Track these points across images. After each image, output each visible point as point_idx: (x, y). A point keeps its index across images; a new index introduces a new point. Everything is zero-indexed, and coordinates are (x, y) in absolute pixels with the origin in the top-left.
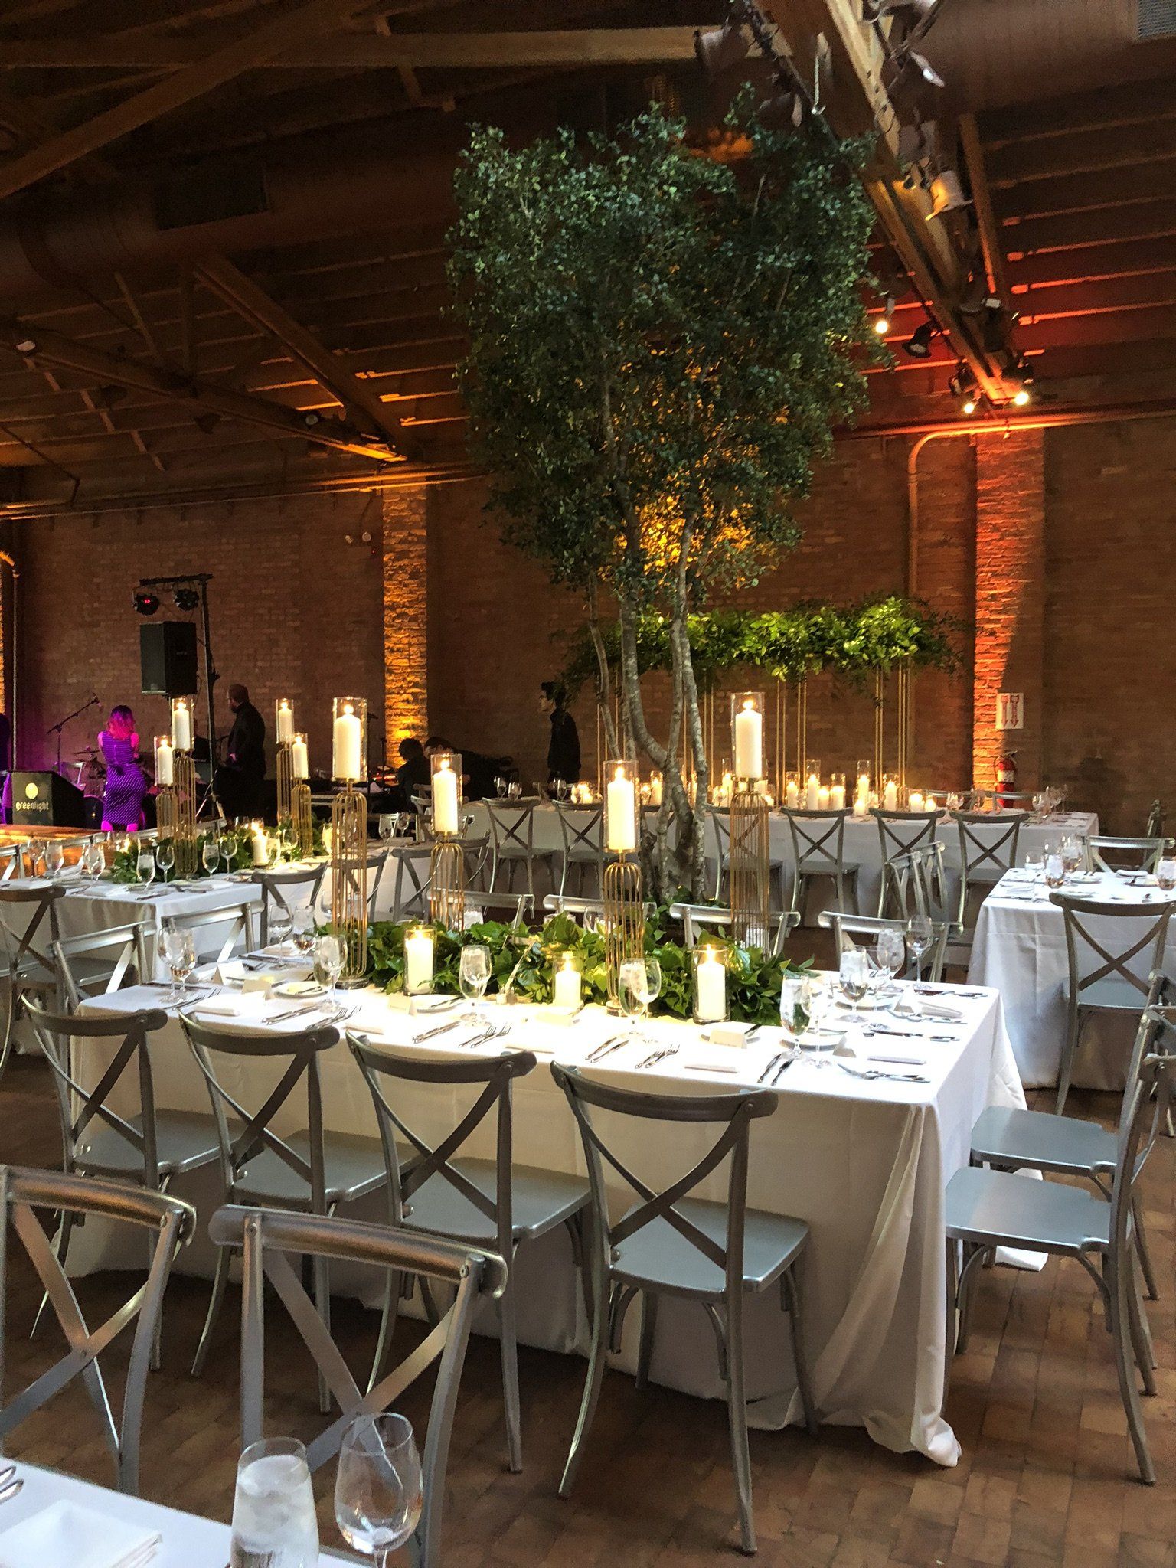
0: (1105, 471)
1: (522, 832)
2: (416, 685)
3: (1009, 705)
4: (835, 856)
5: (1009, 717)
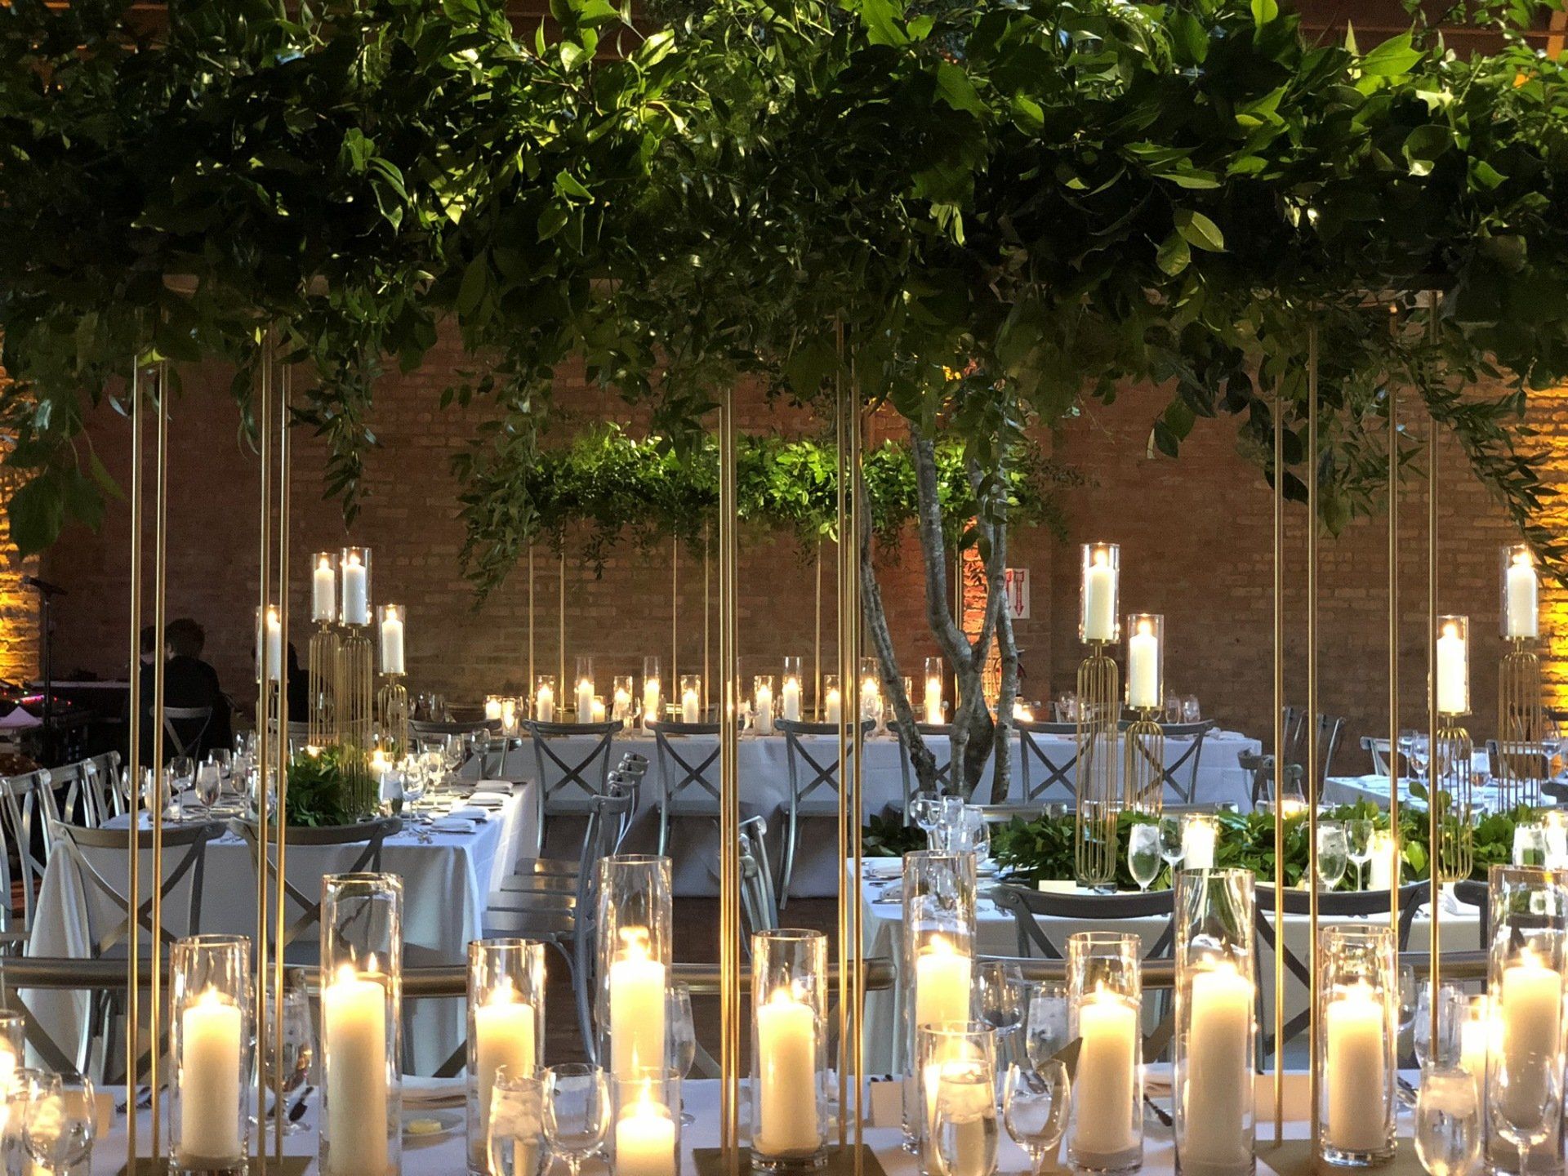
3: (1012, 585)
5: (1012, 602)
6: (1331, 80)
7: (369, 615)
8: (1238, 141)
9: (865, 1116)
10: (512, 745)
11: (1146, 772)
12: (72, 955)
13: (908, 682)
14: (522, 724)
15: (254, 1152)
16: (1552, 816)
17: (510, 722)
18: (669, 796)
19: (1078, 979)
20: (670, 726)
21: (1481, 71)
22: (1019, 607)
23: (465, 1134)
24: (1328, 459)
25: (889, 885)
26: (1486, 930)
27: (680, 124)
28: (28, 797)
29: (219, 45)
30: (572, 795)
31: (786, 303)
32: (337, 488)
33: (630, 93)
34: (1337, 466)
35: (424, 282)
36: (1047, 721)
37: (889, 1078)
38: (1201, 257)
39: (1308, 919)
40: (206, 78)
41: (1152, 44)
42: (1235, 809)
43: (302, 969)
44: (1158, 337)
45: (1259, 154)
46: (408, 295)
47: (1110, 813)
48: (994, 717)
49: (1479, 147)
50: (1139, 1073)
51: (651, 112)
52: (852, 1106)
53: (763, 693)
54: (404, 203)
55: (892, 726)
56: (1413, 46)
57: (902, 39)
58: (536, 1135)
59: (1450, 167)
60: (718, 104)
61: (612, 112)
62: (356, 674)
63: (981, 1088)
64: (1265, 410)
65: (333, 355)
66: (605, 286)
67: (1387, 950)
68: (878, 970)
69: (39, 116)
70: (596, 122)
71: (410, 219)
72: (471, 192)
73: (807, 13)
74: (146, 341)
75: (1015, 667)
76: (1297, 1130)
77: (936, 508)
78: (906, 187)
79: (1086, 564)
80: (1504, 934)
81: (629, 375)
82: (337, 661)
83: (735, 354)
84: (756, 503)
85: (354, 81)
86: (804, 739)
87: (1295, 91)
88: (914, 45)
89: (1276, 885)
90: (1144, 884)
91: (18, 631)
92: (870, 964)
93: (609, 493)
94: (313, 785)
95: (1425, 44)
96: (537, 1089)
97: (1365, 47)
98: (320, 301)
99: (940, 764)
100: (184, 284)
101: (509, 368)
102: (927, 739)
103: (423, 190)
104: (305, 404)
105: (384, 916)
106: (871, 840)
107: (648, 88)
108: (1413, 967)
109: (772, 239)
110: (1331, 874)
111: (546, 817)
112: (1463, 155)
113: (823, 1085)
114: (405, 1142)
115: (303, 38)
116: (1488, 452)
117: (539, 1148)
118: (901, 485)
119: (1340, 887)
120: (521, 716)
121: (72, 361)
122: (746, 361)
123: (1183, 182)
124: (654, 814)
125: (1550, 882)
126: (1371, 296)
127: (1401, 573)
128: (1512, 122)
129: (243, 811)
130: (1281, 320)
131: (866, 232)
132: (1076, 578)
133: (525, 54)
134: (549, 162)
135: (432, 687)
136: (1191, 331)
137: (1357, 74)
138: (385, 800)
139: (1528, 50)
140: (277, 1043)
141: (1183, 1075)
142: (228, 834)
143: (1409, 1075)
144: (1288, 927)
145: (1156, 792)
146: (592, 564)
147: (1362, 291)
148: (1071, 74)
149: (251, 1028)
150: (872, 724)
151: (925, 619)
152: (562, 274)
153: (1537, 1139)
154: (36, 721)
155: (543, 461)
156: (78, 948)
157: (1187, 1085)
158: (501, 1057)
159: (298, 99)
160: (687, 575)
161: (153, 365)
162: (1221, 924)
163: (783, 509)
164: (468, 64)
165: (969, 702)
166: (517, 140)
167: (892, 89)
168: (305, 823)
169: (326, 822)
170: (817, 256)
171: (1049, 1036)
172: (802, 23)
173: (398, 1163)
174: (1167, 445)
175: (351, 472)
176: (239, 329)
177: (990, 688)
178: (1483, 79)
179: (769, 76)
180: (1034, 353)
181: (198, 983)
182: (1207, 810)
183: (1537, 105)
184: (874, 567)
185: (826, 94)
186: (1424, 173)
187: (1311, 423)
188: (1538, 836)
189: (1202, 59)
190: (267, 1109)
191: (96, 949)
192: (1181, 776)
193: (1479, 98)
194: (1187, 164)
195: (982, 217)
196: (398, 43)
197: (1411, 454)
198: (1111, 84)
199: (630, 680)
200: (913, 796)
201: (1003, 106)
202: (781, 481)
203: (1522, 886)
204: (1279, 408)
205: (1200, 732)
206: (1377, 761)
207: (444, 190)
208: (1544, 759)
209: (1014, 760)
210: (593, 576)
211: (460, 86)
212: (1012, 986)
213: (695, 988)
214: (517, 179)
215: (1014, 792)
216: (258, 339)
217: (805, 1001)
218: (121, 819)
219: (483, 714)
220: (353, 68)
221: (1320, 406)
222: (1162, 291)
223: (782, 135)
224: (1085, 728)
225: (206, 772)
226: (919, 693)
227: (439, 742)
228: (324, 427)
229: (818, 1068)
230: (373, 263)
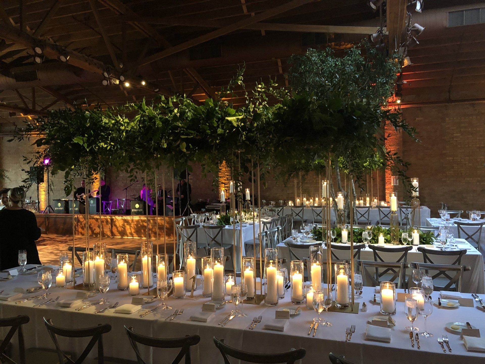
0: (417, 119)
1: (301, 214)
2: (227, 175)
3: (395, 179)
4: (367, 218)
5: (395, 182)
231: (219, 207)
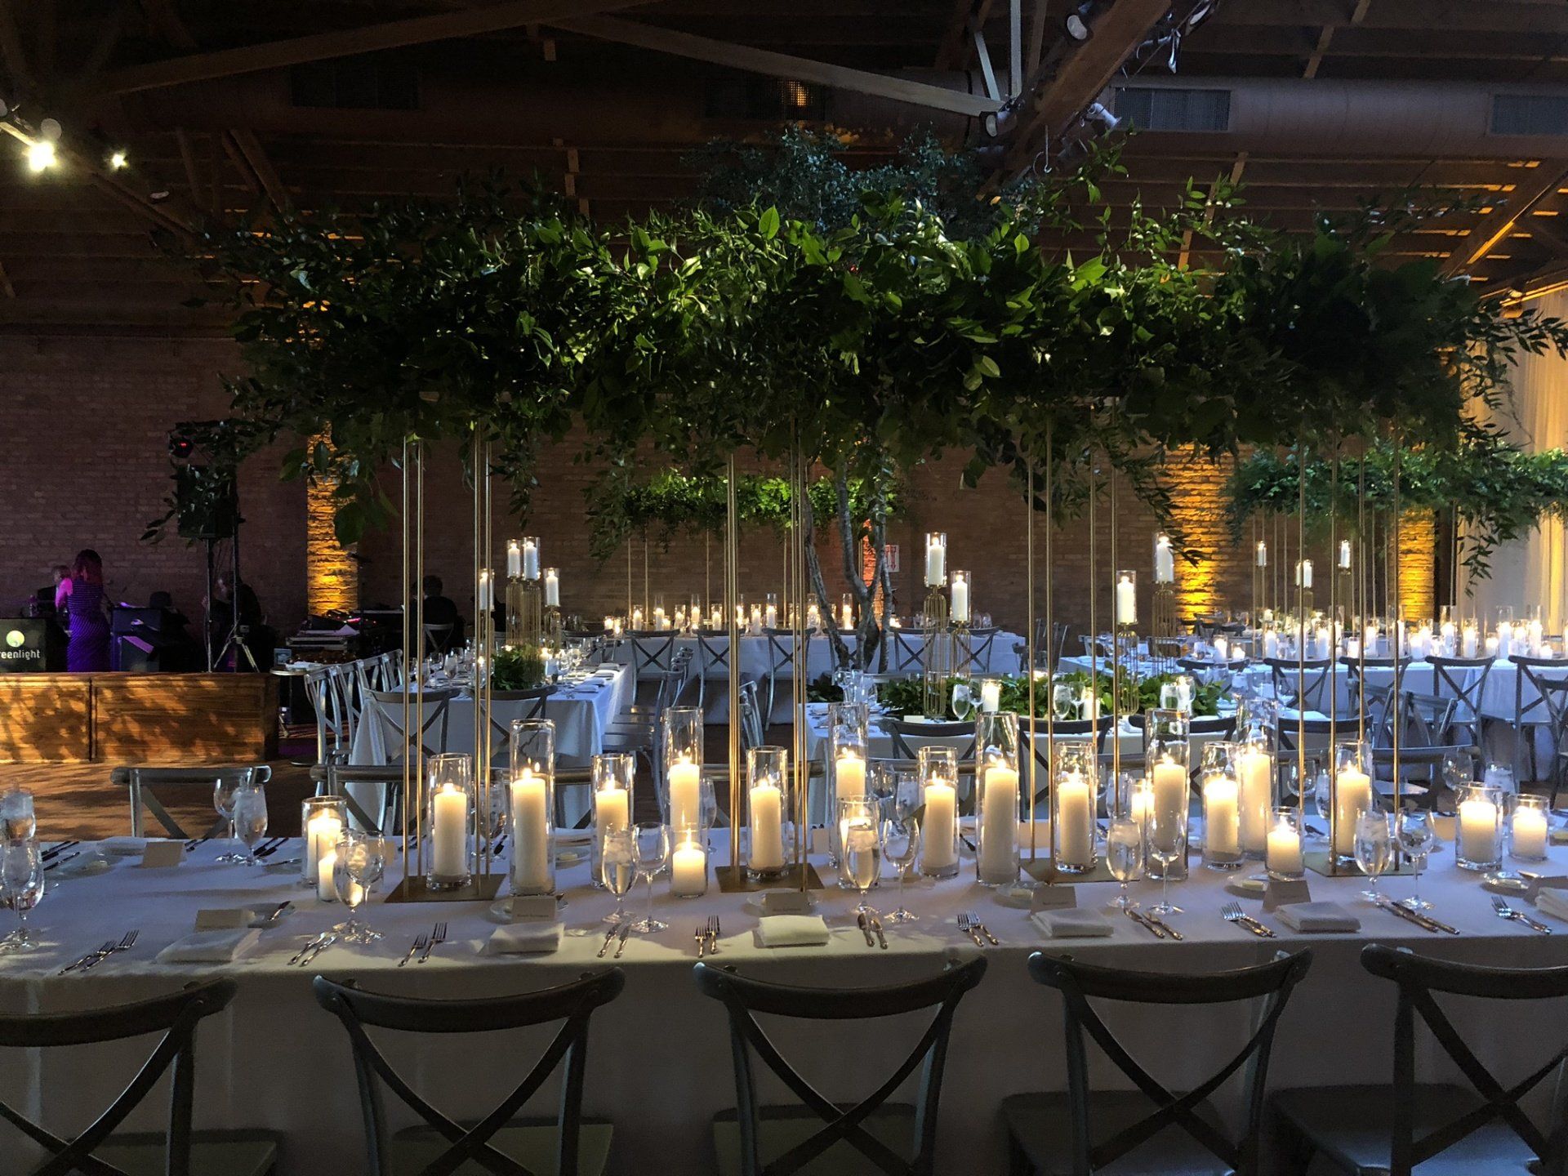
6: (1058, 282)
7: (539, 574)
8: (1009, 317)
9: (809, 848)
10: (619, 644)
11: (962, 655)
12: (376, 764)
13: (834, 607)
14: (625, 632)
15: (474, 873)
16: (1182, 679)
17: (618, 630)
18: (705, 670)
19: (923, 772)
20: (705, 632)
21: (1140, 276)
22: (893, 566)
23: (590, 860)
24: (1058, 488)
25: (824, 718)
26: (1145, 741)
27: (704, 308)
28: (351, 675)
29: (449, 265)
30: (653, 669)
31: (762, 407)
32: (518, 508)
33: (676, 291)
34: (1063, 492)
35: (564, 395)
36: (908, 627)
37: (822, 826)
38: (988, 381)
39: (1048, 735)
40: (442, 283)
41: (961, 264)
42: (1010, 676)
43: (501, 770)
44: (964, 423)
45: (1019, 324)
46: (555, 402)
47: (943, 678)
48: (880, 625)
49: (1139, 319)
50: (956, 822)
51: (688, 301)
52: (801, 842)
53: (756, 613)
54: (552, 352)
55: (825, 631)
56: (1103, 264)
57: (825, 261)
58: (628, 862)
59: (1123, 330)
60: (724, 298)
61: (666, 301)
62: (532, 606)
63: (871, 832)
64: (1024, 462)
65: (513, 436)
66: (663, 397)
67: (1091, 755)
68: (816, 767)
69: (350, 304)
70: (658, 307)
71: (556, 361)
72: (589, 346)
73: (773, 247)
74: (411, 428)
75: (891, 598)
76: (1043, 853)
77: (847, 514)
78: (826, 343)
79: (928, 544)
80: (1154, 744)
81: (677, 447)
82: (522, 598)
83: (735, 436)
84: (751, 511)
85: (524, 284)
86: (777, 638)
87: (1039, 288)
88: (832, 265)
89: (1030, 717)
90: (961, 717)
91: (346, 583)
92: (812, 763)
93: (671, 506)
94: (509, 667)
95: (1109, 263)
96: (629, 835)
97: (1076, 264)
98: (506, 406)
99: (851, 651)
100: (431, 397)
101: (612, 442)
102: (843, 637)
103: (563, 345)
104: (500, 463)
105: (545, 743)
106: (814, 693)
107: (686, 288)
108: (1105, 762)
109: (754, 372)
110: (1062, 711)
111: (638, 682)
112: (1130, 323)
113: (785, 830)
114: (557, 865)
115: (495, 261)
116: (1143, 485)
117: (631, 868)
118: (829, 501)
119: (1067, 718)
120: (624, 627)
121: (369, 440)
122: (739, 439)
123: (978, 339)
124: (697, 679)
125: (1179, 718)
126: (1080, 400)
127: (1098, 548)
128: (1157, 304)
129: (470, 681)
130: (1031, 414)
131: (805, 368)
132: (923, 550)
133: (618, 270)
134: (632, 329)
135: (576, 611)
136: (983, 421)
137: (1073, 279)
138: (548, 676)
139: (1165, 265)
140: (488, 810)
141: (980, 824)
142: (461, 695)
143: (1103, 822)
144: (1036, 740)
145: (967, 667)
146: (662, 544)
147: (1075, 398)
148: (917, 280)
149: (472, 803)
150: (815, 629)
151: (842, 573)
152: (639, 392)
153: (1172, 859)
154: (356, 632)
155: (634, 488)
156: (379, 759)
157: (983, 829)
158: (610, 817)
159: (493, 295)
160: (714, 550)
161: (414, 441)
162: (1000, 739)
163: (765, 515)
164: (588, 276)
165: (866, 618)
166: (614, 317)
167: (820, 289)
168: (504, 688)
169: (516, 687)
170: (779, 381)
171: (908, 803)
172: (770, 253)
173: (553, 877)
174: (971, 482)
175: (525, 500)
176: (462, 421)
177: (877, 610)
178: (1141, 281)
179: (752, 282)
180: (898, 432)
181: (443, 779)
182: (995, 676)
183: (1171, 295)
184: (815, 545)
185: (784, 291)
186: (1108, 334)
187: (1048, 468)
188: (1174, 690)
189: (988, 271)
190: (481, 848)
191: (389, 759)
192: (982, 657)
193: (1138, 292)
194: (980, 329)
195: (869, 359)
196: (548, 264)
197: (1104, 484)
198: (938, 286)
199: (684, 607)
200: (836, 669)
201: (880, 297)
202: (765, 499)
203: (1164, 720)
204: (1031, 461)
205: (992, 633)
206: (1087, 648)
207: (574, 345)
208: (1178, 647)
209: (891, 649)
210: (663, 551)
211: (583, 288)
212: (888, 774)
213: (718, 778)
214: (614, 338)
215: (891, 666)
216: (472, 427)
217: (776, 785)
218: (401, 688)
219: (603, 626)
220: (523, 278)
221: (1053, 460)
222: (967, 398)
223: (760, 315)
224: (929, 632)
225: (451, 660)
226: (839, 613)
227: (578, 642)
228: (510, 476)
229: (783, 821)
230: (535, 385)
231: (337, 643)
